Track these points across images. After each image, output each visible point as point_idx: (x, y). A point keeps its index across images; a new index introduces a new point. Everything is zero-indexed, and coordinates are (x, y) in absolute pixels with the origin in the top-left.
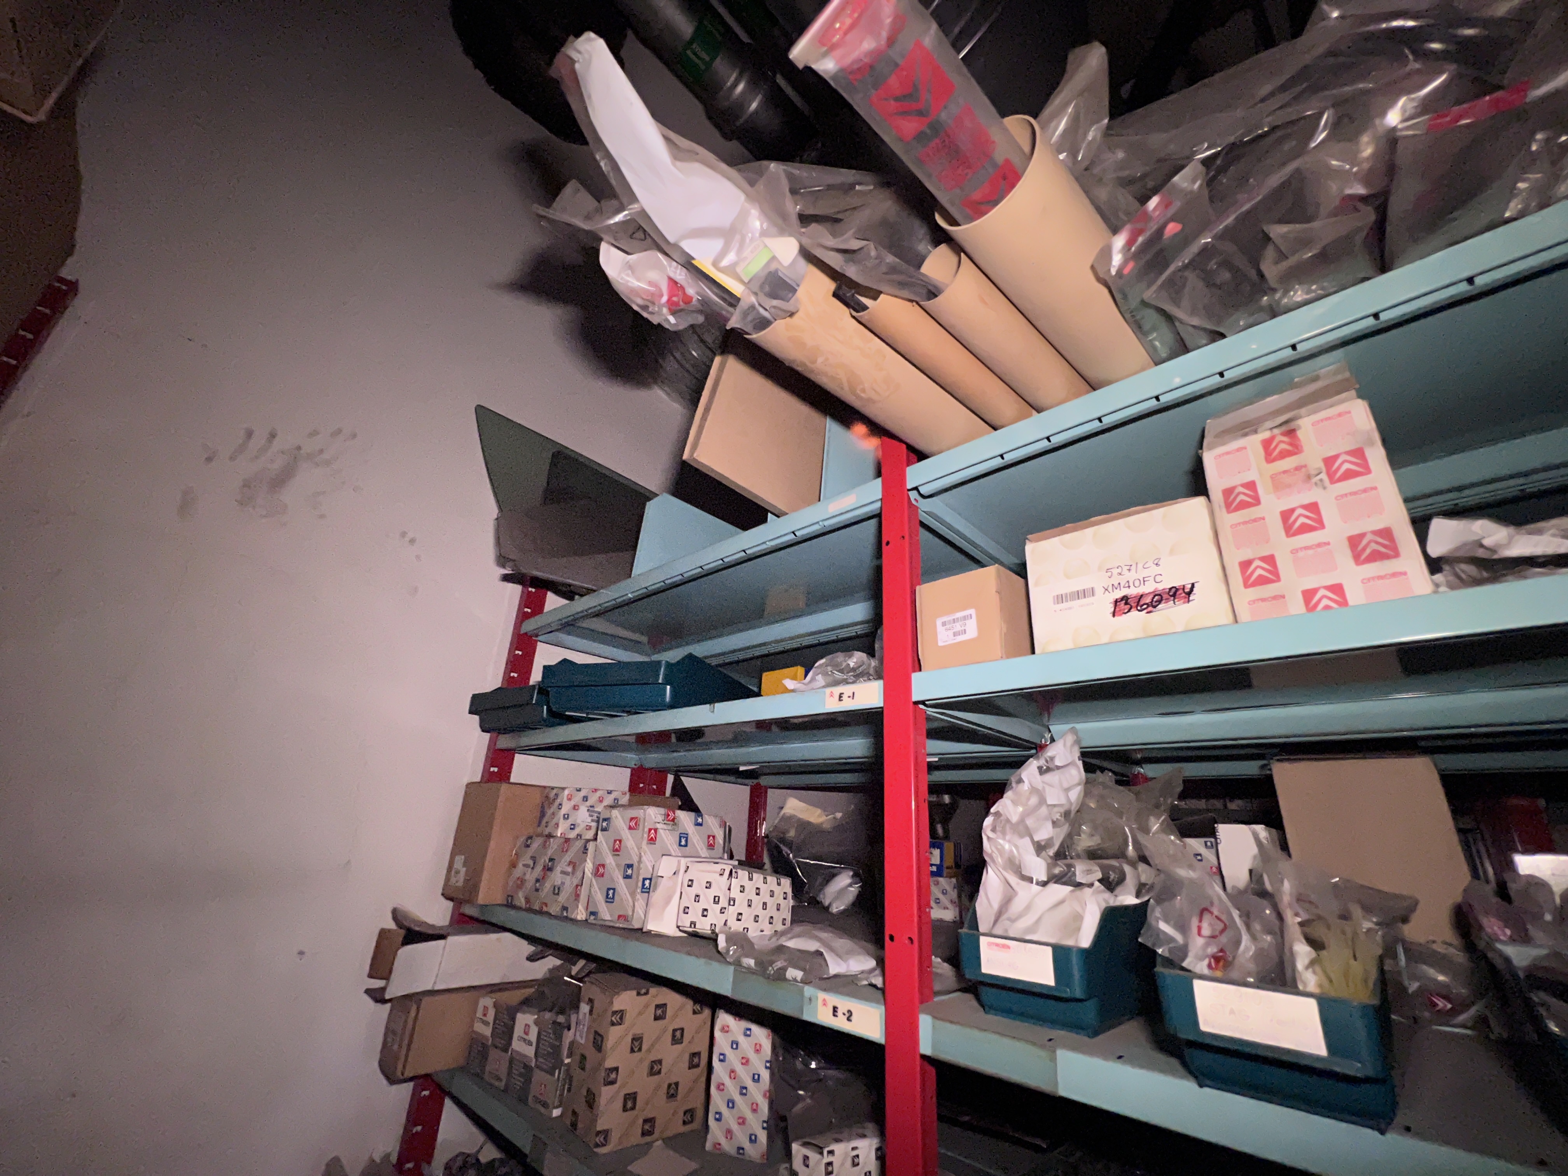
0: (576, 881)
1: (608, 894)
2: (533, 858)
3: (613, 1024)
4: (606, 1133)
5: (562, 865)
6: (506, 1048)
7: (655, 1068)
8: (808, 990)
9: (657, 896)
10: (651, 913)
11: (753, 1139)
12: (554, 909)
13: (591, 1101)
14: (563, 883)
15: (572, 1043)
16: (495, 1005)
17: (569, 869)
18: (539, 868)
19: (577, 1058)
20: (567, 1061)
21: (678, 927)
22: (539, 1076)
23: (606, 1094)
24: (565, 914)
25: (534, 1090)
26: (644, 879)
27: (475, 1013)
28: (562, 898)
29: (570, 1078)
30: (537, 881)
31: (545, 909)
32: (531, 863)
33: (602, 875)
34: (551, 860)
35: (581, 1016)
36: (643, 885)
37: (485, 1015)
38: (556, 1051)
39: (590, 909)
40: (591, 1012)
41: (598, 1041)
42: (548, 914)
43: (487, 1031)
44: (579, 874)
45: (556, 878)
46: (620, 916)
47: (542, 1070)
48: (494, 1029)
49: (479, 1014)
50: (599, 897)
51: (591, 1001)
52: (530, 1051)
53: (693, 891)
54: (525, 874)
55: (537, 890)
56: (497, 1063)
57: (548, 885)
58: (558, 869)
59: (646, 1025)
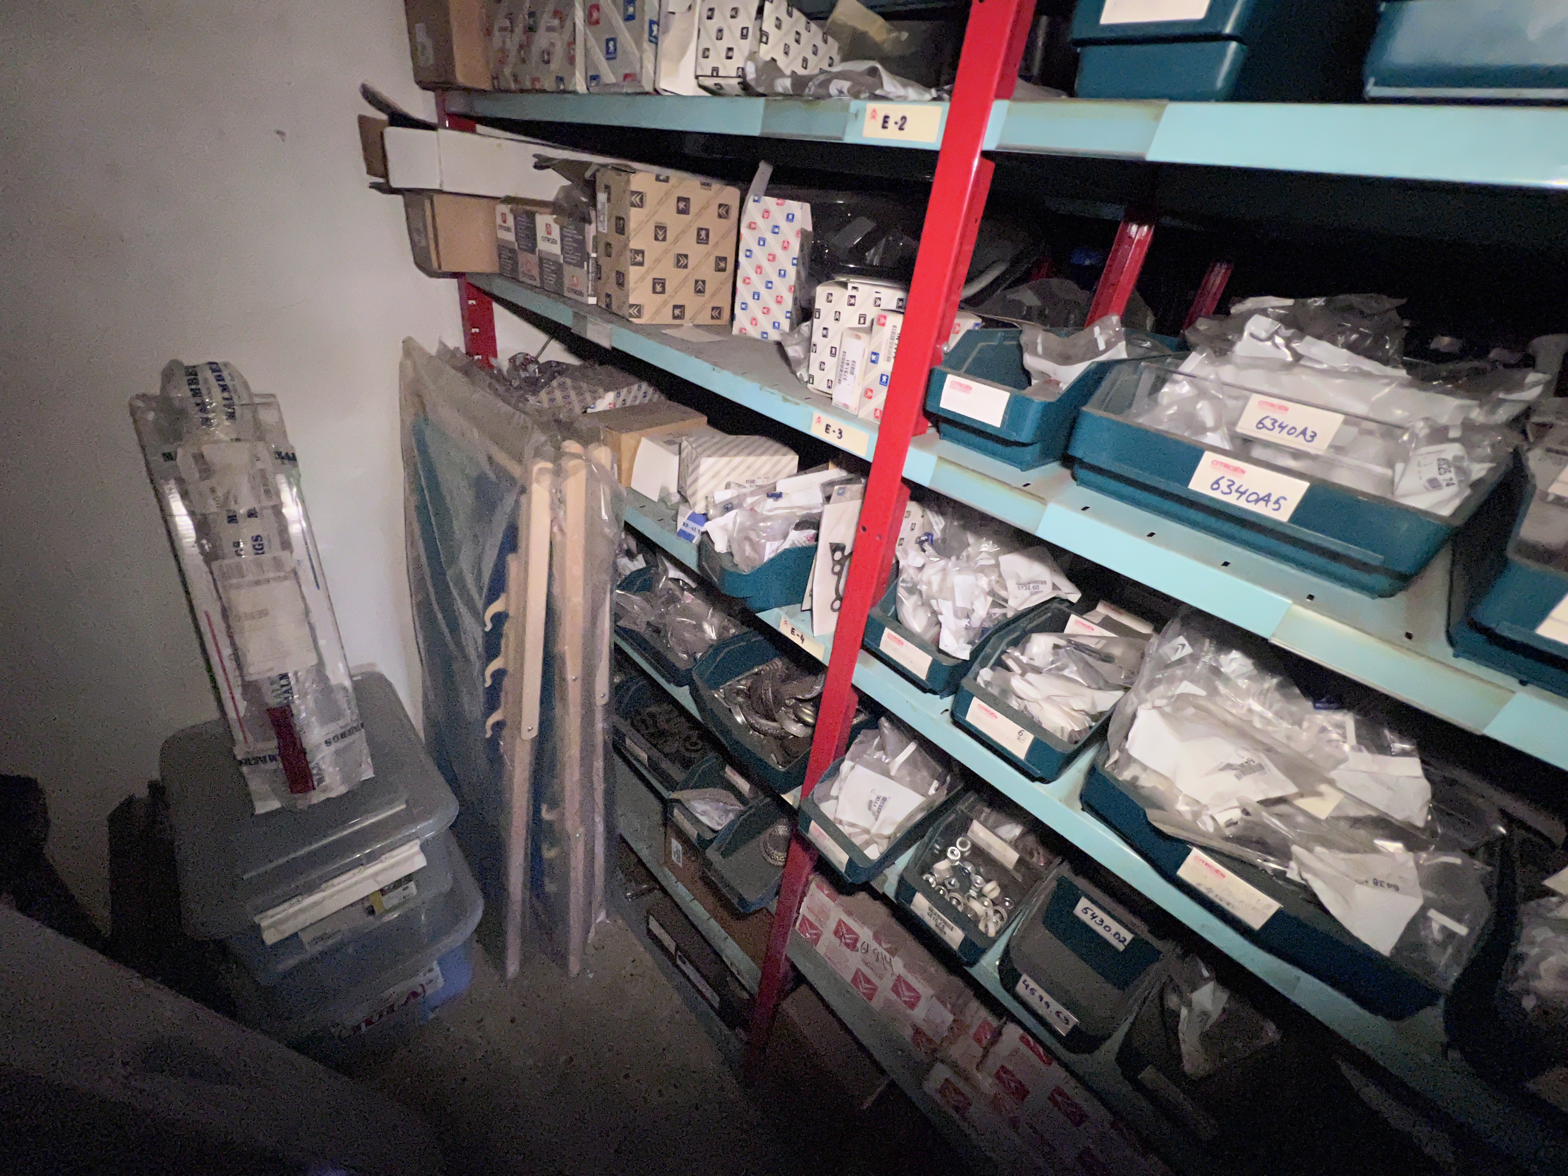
0: (567, 37)
1: (608, 48)
2: (510, 16)
3: (633, 205)
4: (639, 308)
5: (546, 19)
6: (532, 249)
7: (681, 261)
8: (855, 105)
9: (668, 42)
10: (664, 66)
11: (776, 325)
12: (548, 84)
13: (621, 280)
14: (553, 44)
15: (595, 238)
16: (511, 210)
17: (556, 22)
18: (519, 29)
19: (602, 247)
20: (594, 255)
21: (697, 77)
22: (569, 271)
23: (634, 273)
24: (562, 87)
25: (567, 282)
26: (652, 23)
27: (494, 222)
28: (555, 66)
29: (598, 268)
30: (521, 47)
31: (538, 86)
32: (507, 23)
33: (597, 22)
34: (532, 14)
35: (599, 206)
36: (651, 31)
37: (505, 222)
38: (582, 243)
39: (590, 74)
40: (609, 200)
41: (620, 226)
42: (544, 91)
43: (510, 237)
44: (568, 24)
45: (542, 40)
46: (626, 76)
47: (570, 263)
48: (516, 235)
49: (499, 221)
50: (599, 55)
51: (607, 188)
52: (556, 249)
53: (712, 26)
54: (504, 42)
55: (524, 61)
56: (527, 263)
57: (535, 50)
58: (542, 30)
59: (669, 216)
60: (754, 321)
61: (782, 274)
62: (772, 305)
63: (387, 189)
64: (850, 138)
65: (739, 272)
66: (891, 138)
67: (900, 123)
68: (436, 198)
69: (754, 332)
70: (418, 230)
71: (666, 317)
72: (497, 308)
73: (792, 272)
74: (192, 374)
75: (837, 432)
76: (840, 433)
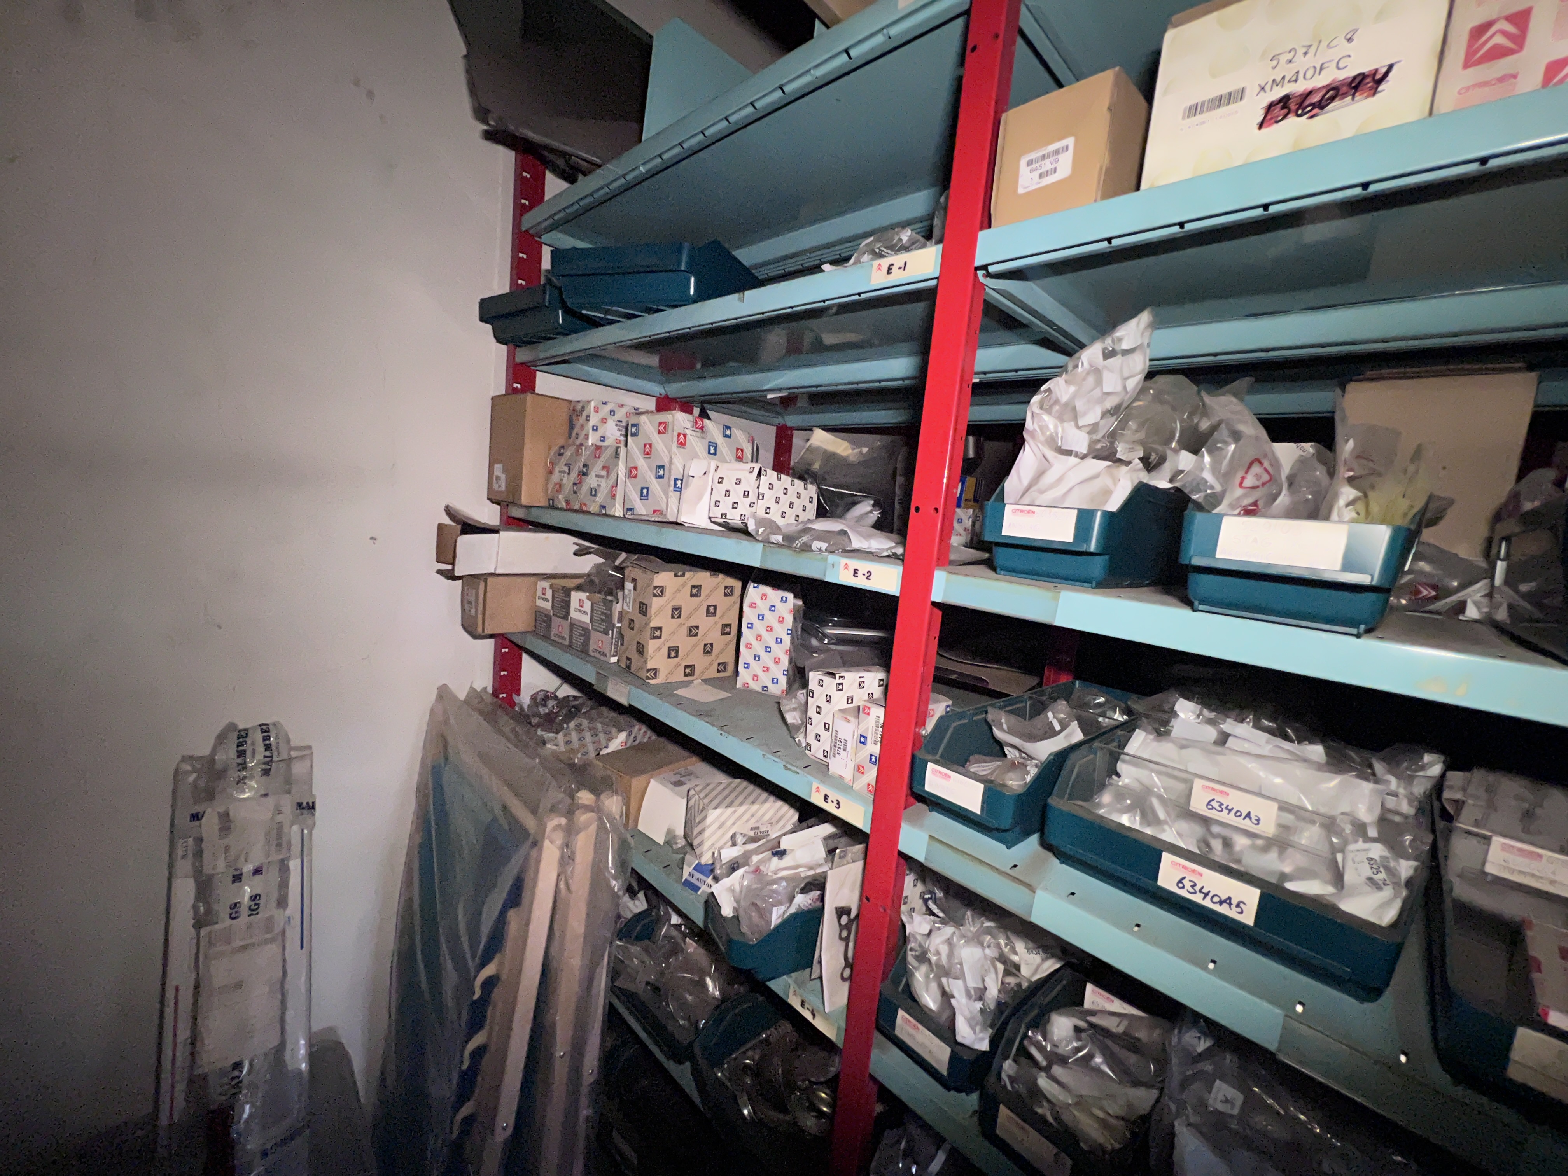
0: (612, 481)
1: (642, 493)
2: (568, 465)
3: (655, 595)
4: (656, 672)
5: (596, 469)
6: (566, 616)
7: (693, 631)
8: (832, 558)
9: (687, 493)
10: (684, 506)
11: (775, 681)
12: (594, 508)
13: (641, 649)
14: (599, 486)
15: (621, 613)
16: (551, 586)
17: (604, 473)
18: (574, 474)
19: (626, 622)
20: (619, 625)
21: (710, 518)
22: (595, 636)
23: (652, 646)
24: (604, 512)
25: (592, 646)
26: (676, 480)
27: (535, 592)
28: (600, 499)
29: (621, 636)
30: (575, 484)
31: (584, 508)
32: (566, 469)
33: (635, 477)
34: (585, 466)
35: (626, 591)
36: (675, 484)
37: (544, 594)
38: (609, 617)
39: (626, 507)
40: (635, 589)
41: (643, 609)
42: (589, 513)
43: (548, 606)
44: (613, 476)
45: (591, 481)
46: (655, 511)
47: (598, 631)
48: (553, 605)
49: (539, 593)
50: (635, 496)
51: (634, 581)
52: (586, 619)
53: (723, 488)
54: (562, 480)
55: (575, 492)
56: (559, 628)
57: (585, 489)
58: (592, 474)
59: (684, 600)
60: (755, 677)
61: (779, 641)
62: (772, 665)
63: (450, 576)
64: (829, 578)
65: (742, 640)
66: (860, 583)
67: (867, 575)
68: (490, 580)
69: (756, 686)
70: (470, 603)
71: (679, 677)
72: (525, 656)
73: (787, 640)
74: (243, 736)
75: (835, 802)
76: (838, 803)
